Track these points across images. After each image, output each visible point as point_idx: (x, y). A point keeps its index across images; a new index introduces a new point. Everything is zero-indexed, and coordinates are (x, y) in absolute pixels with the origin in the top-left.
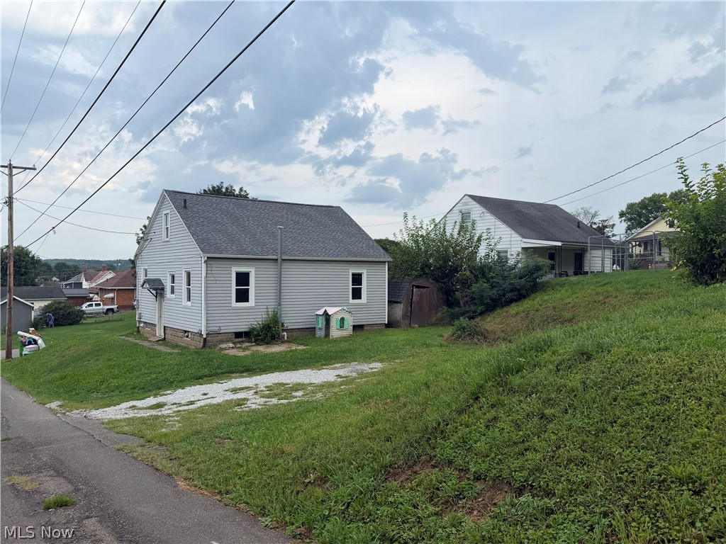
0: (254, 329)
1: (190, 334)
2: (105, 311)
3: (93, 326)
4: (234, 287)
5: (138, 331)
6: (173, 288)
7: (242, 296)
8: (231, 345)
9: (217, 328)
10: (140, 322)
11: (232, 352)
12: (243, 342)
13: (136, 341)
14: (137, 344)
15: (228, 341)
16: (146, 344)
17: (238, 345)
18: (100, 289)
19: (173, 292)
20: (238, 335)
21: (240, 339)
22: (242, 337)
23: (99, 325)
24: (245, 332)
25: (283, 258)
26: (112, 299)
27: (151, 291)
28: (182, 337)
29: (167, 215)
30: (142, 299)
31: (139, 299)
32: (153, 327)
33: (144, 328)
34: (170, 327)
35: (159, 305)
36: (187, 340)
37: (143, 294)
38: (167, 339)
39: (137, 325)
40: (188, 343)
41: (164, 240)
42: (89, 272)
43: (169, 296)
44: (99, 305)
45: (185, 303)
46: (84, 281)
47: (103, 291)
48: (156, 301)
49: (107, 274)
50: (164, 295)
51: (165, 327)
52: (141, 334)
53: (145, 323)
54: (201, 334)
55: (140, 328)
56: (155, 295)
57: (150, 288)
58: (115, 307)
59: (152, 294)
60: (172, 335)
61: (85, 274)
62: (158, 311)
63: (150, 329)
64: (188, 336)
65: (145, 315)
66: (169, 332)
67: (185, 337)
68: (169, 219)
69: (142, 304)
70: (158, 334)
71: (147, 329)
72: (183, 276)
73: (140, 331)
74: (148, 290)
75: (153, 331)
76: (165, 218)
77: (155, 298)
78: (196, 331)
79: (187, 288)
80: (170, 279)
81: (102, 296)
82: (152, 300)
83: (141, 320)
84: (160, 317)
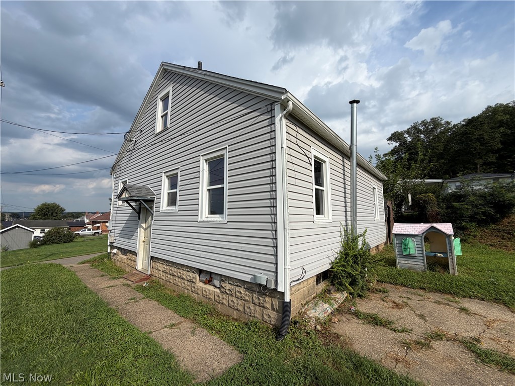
1: (215, 278)
2: (93, 233)
4: (314, 185)
5: (109, 258)
6: (171, 196)
9: (301, 271)
10: (112, 247)
20: (318, 278)
21: (319, 286)
22: (320, 281)
26: (99, 227)
27: (133, 204)
28: (194, 280)
29: (165, 99)
30: (117, 218)
31: (114, 218)
32: (130, 255)
33: (118, 255)
34: (164, 260)
35: (144, 225)
36: (209, 290)
37: (118, 212)
38: (156, 276)
39: (109, 251)
40: (212, 297)
41: (158, 132)
42: (89, 215)
43: (164, 209)
44: (90, 230)
45: (204, 219)
46: (86, 219)
47: (94, 223)
48: (139, 219)
49: (99, 215)
50: (155, 209)
51: (152, 258)
52: (112, 262)
53: (118, 248)
54: (275, 290)
55: (112, 254)
56: (138, 210)
57: (131, 198)
58: (100, 231)
59: (133, 208)
60: (166, 273)
61: (87, 216)
62: (141, 234)
63: (125, 257)
64: (209, 282)
65: (120, 239)
66: (159, 266)
67: (200, 281)
68: (170, 101)
69: (117, 225)
70: (139, 267)
71: (121, 256)
72: (201, 170)
73: (111, 259)
74: (127, 201)
75: (131, 260)
76: (160, 105)
77: (138, 215)
78: (248, 278)
79: (209, 190)
80: (165, 183)
81: (93, 225)
82: (131, 218)
83: (114, 244)
84: (144, 242)
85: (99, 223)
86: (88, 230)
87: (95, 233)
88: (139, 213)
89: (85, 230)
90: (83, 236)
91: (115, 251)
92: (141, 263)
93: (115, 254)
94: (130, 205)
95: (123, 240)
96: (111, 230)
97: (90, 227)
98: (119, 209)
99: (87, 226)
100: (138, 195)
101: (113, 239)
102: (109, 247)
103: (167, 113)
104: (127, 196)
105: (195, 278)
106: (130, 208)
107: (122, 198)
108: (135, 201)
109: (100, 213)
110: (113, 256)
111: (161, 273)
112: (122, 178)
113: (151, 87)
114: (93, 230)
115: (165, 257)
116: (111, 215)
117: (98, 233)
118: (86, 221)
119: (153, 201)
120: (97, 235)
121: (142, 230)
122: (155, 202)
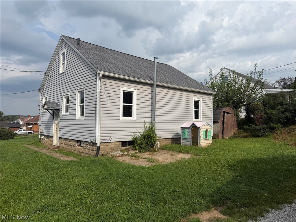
0: (136, 139)
1: (82, 143)
2: (27, 133)
3: (20, 140)
4: (122, 104)
5: (40, 142)
6: (67, 107)
7: (127, 112)
8: (121, 153)
9: (109, 138)
10: (41, 135)
11: (121, 159)
12: (128, 149)
13: (36, 149)
14: (36, 152)
15: (116, 149)
16: (44, 151)
17: (126, 153)
18: (26, 123)
19: (67, 110)
20: (124, 143)
21: (125, 148)
22: (126, 146)
23: (22, 139)
24: (129, 141)
25: (158, 83)
26: (31, 128)
27: (50, 111)
28: (75, 145)
29: (63, 54)
30: (43, 119)
31: (41, 119)
32: (50, 138)
33: (44, 139)
34: (64, 138)
35: (56, 122)
36: (79, 148)
37: (44, 115)
38: (61, 147)
39: (40, 138)
40: (80, 151)
41: (61, 73)
42: (23, 118)
43: (64, 114)
44: (25, 130)
45: (78, 118)
46: (20, 122)
47: (27, 124)
48: (54, 119)
49: (31, 118)
50: (60, 114)
51: (60, 138)
52: (41, 144)
53: (45, 136)
54: (95, 143)
55: (41, 139)
56: (53, 114)
57: (48, 109)
58: (32, 131)
59: (50, 113)
60: (65, 144)
61: (21, 119)
62: (55, 127)
63: (48, 140)
64: (80, 145)
65: (45, 130)
66: (63, 142)
67: (77, 145)
68: (66, 56)
69: (43, 123)
70: (54, 144)
71: (46, 140)
72: (77, 96)
73: (41, 142)
74: (47, 110)
75: (51, 141)
76: (62, 57)
77: (53, 117)
78: (89, 141)
79: (80, 105)
80: (64, 101)
81: (27, 127)
82: (50, 119)
83: (42, 134)
84: (56, 131)
85: (31, 124)
86: (23, 130)
87: (29, 133)
88: (53, 116)
89: (21, 131)
90: (20, 135)
91: (43, 137)
92: (55, 142)
93: (43, 139)
94: (49, 112)
95: (46, 130)
96: (40, 126)
97: (24, 128)
98: (44, 113)
99: (22, 127)
100: (52, 107)
101: (41, 130)
102: (40, 135)
103: (64, 63)
104: (47, 107)
105: (75, 144)
106: (49, 113)
107: (45, 108)
108: (51, 110)
109: (31, 116)
110: (42, 140)
111: (63, 145)
112: (45, 95)
113: (57, 46)
114: (27, 131)
115: (64, 137)
116: (40, 117)
117: (31, 132)
118: (21, 123)
119: (59, 109)
120: (30, 134)
121: (55, 125)
122: (60, 110)
